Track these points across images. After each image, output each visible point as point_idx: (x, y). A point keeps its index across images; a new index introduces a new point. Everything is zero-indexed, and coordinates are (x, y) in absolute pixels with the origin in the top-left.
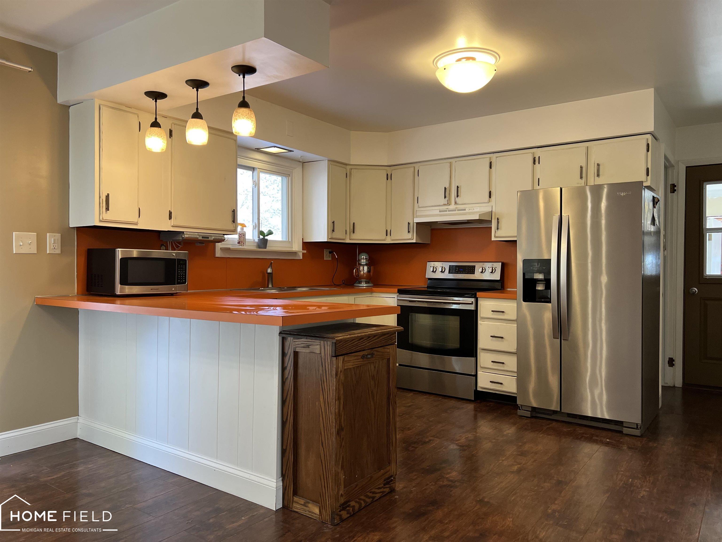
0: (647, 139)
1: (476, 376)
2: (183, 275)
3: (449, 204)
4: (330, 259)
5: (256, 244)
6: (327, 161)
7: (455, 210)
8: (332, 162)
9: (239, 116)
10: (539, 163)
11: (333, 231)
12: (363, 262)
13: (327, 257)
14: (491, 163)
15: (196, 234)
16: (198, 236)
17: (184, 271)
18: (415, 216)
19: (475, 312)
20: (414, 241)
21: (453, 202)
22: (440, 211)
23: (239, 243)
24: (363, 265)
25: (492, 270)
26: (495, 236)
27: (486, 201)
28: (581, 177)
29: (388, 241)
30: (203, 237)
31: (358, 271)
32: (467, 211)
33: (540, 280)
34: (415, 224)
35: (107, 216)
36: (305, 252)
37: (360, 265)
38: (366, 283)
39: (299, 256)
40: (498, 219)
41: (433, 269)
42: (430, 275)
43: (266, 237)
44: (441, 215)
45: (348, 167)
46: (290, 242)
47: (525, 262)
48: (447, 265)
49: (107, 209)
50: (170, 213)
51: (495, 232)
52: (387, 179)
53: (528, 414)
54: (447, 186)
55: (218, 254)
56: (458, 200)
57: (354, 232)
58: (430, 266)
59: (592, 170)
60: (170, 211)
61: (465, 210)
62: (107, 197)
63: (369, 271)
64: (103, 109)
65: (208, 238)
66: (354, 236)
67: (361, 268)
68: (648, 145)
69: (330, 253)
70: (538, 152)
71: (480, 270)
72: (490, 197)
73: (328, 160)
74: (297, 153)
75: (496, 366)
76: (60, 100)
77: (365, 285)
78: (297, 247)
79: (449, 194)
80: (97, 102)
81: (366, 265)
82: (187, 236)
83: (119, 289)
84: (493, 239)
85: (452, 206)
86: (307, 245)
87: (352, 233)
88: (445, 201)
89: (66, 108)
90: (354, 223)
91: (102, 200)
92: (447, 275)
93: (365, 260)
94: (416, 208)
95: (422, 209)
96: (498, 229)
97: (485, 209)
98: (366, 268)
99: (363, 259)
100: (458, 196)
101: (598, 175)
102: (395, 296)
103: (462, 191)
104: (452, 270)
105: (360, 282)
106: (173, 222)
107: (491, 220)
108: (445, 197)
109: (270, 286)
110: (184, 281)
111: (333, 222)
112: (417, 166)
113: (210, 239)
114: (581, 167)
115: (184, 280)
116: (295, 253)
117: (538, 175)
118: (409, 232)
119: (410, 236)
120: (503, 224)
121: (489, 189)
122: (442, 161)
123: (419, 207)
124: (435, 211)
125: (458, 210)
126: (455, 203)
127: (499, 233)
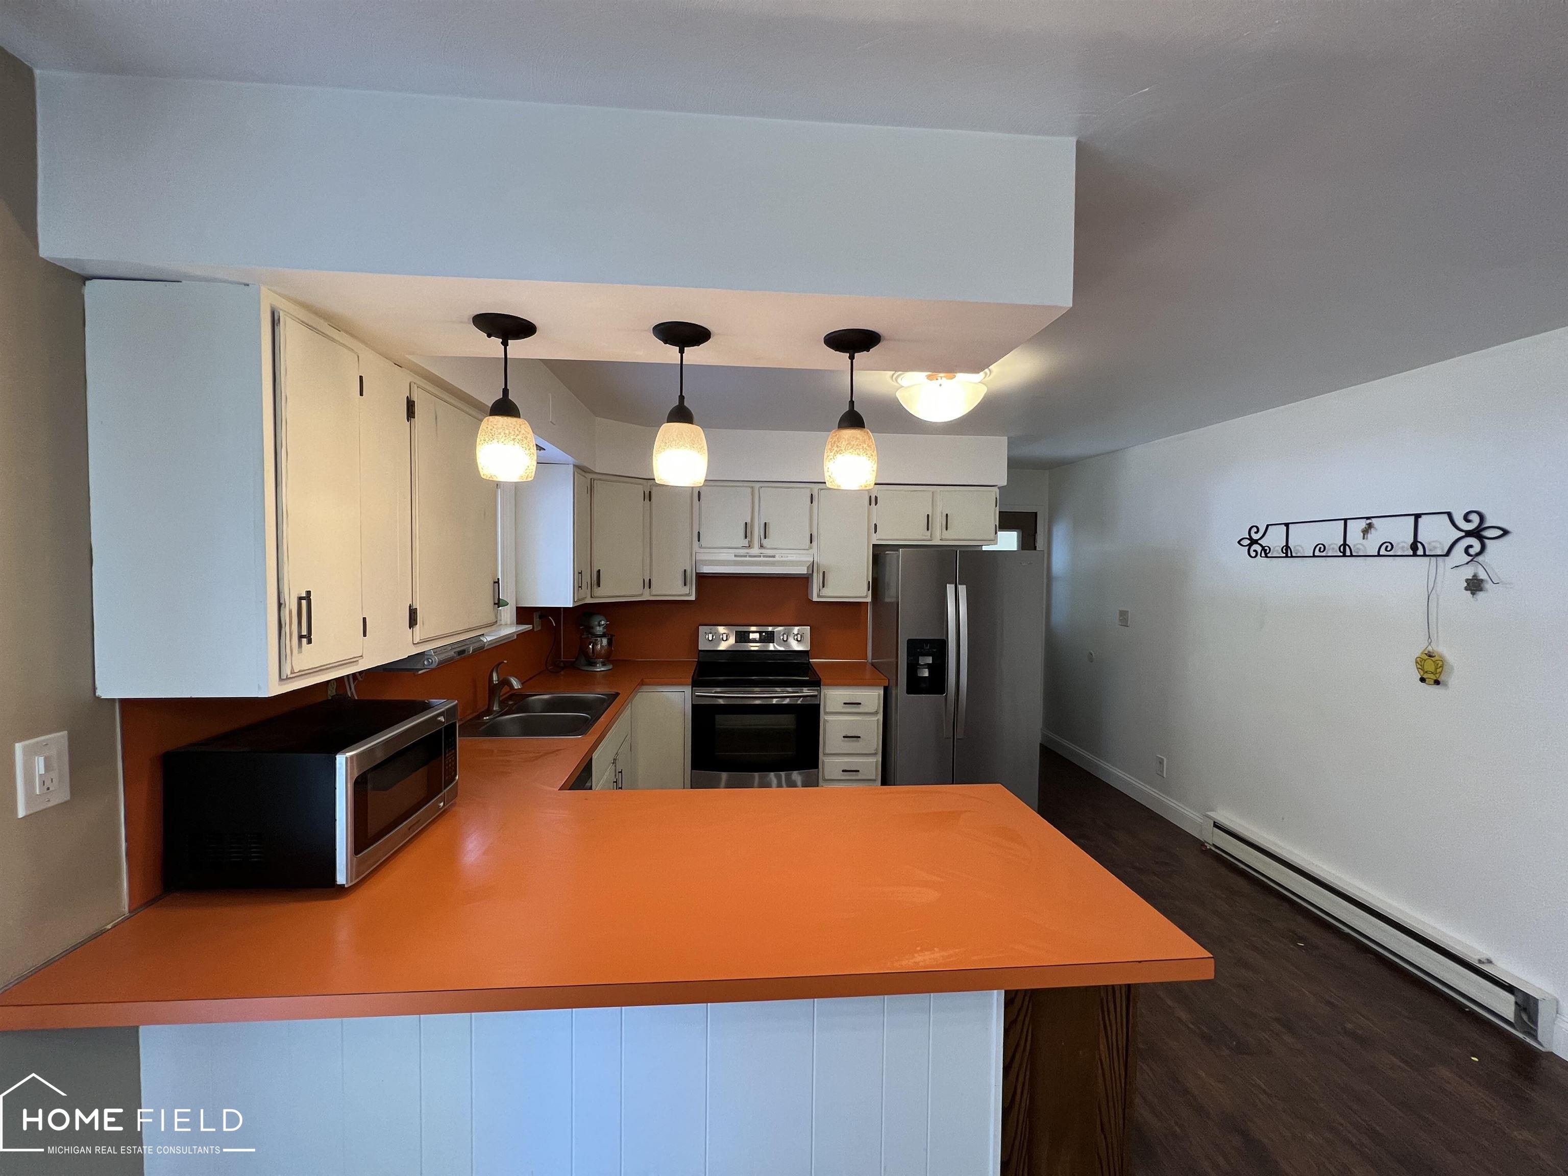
0: (996, 493)
3: (750, 546)
4: (541, 628)
6: (572, 466)
7: (760, 556)
8: (580, 469)
10: (875, 504)
11: (580, 587)
12: (599, 630)
13: (537, 625)
14: (811, 496)
18: (694, 561)
19: (816, 705)
20: (690, 598)
21: (757, 544)
22: (736, 556)
24: (600, 636)
26: (819, 596)
27: (807, 547)
28: (928, 529)
29: (644, 597)
31: (594, 645)
32: (777, 558)
33: (926, 665)
34: (694, 575)
37: (595, 635)
38: (604, 664)
39: (518, 640)
40: (823, 574)
41: (711, 637)
42: (703, 646)
44: (736, 563)
45: (590, 476)
47: (910, 642)
48: (731, 631)
49: (304, 635)
50: (413, 613)
51: (818, 590)
52: (645, 499)
54: (749, 521)
56: (765, 542)
57: (598, 587)
58: (709, 632)
59: (938, 522)
60: (410, 606)
61: (774, 557)
62: (309, 600)
63: (610, 645)
64: (291, 329)
66: (598, 592)
67: (596, 641)
68: (997, 500)
69: (540, 617)
70: (874, 490)
71: (783, 637)
72: (811, 542)
73: (574, 465)
76: (53, 250)
77: (603, 669)
79: (751, 532)
81: (603, 635)
83: (348, 868)
84: (813, 597)
85: (755, 550)
87: (595, 588)
88: (746, 543)
89: (68, 279)
90: (599, 571)
92: (731, 645)
94: (697, 550)
95: (709, 551)
96: (822, 585)
97: (804, 559)
98: (605, 641)
99: (600, 625)
100: (764, 537)
101: (946, 529)
103: (771, 530)
104: (740, 638)
105: (593, 664)
106: (419, 632)
107: (812, 574)
108: (746, 537)
109: (496, 708)
111: (581, 573)
114: (928, 516)
116: (517, 635)
117: (873, 520)
118: (685, 585)
119: (686, 590)
120: (831, 579)
121: (811, 531)
122: (741, 484)
123: (701, 547)
124: (728, 555)
125: (764, 556)
126: (762, 546)
127: (825, 592)
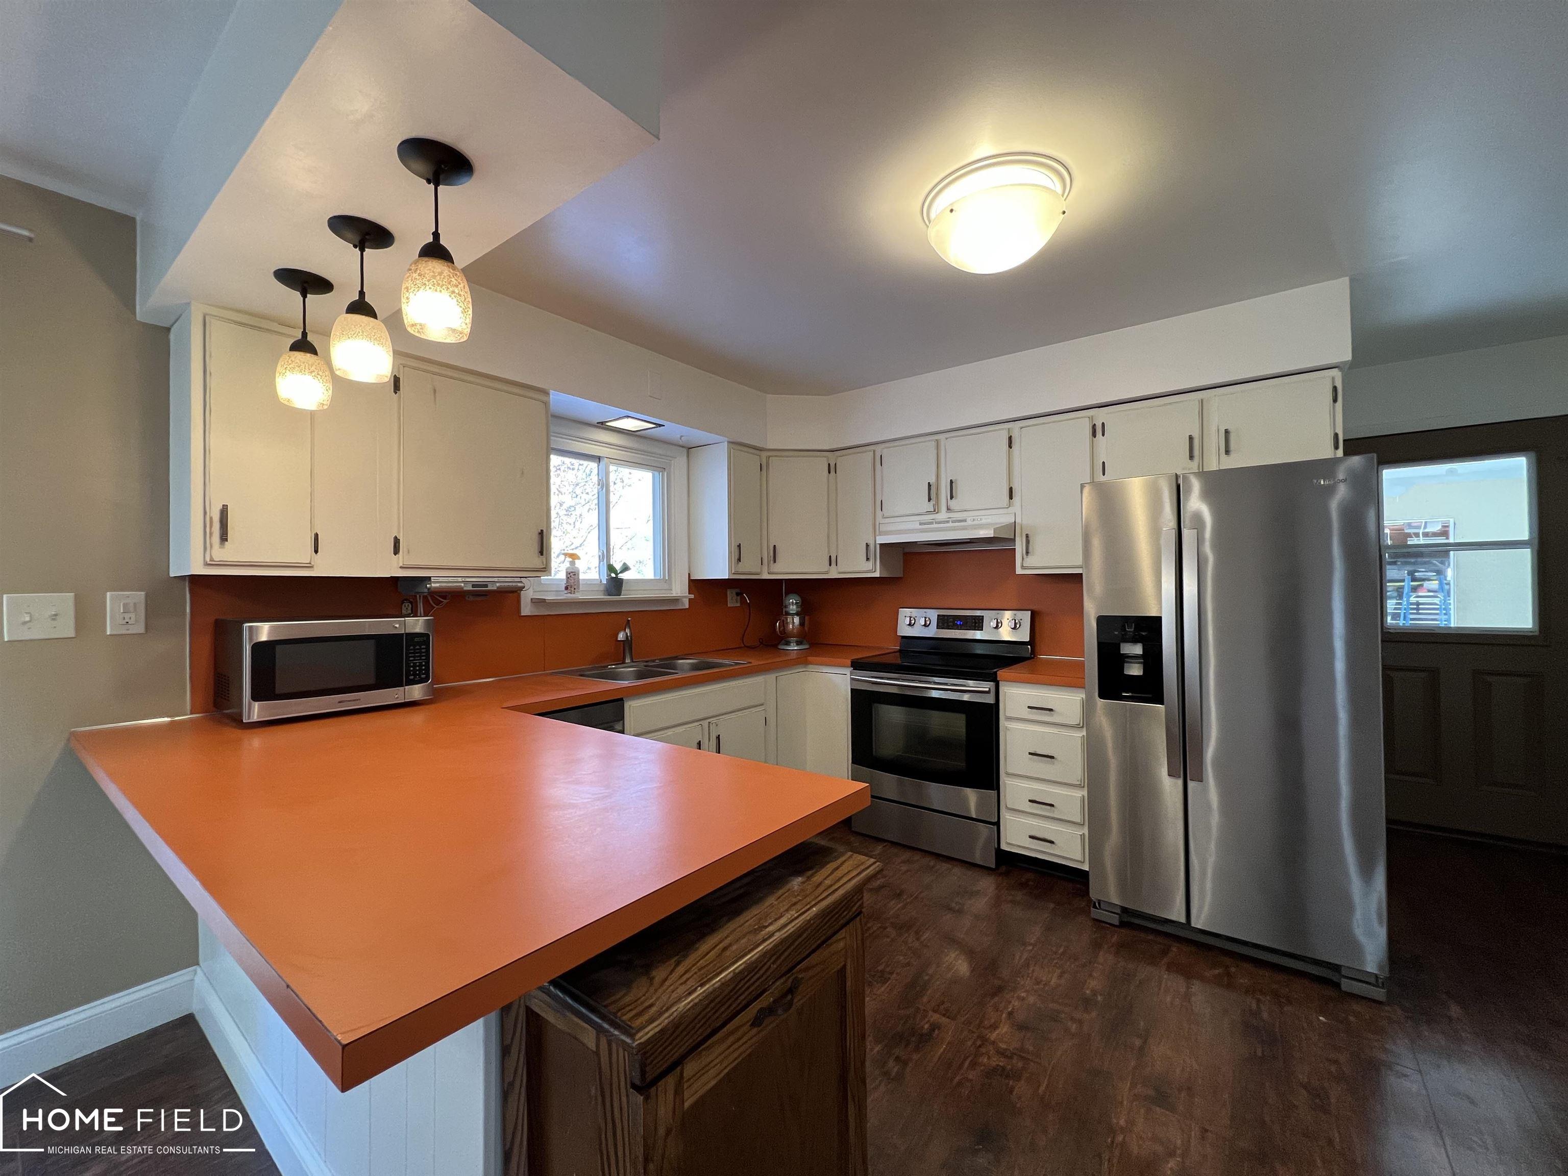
0: (1333, 379)
1: (998, 824)
2: (421, 665)
3: (936, 511)
4: (738, 605)
5: (602, 588)
6: (726, 443)
7: (948, 522)
8: (736, 445)
10: (1103, 435)
11: (739, 560)
12: (793, 609)
13: (732, 601)
14: (1010, 438)
15: (460, 580)
16: (463, 585)
17: (423, 656)
18: (877, 532)
19: (996, 707)
20: (878, 575)
21: (943, 508)
22: (921, 523)
23: (566, 588)
24: (793, 615)
25: (1015, 624)
26: (1023, 567)
27: (1005, 505)
28: (1191, 457)
29: (834, 574)
30: (473, 586)
31: (784, 624)
32: (969, 522)
34: (878, 547)
35: (219, 553)
36: (692, 596)
37: (788, 614)
38: (798, 643)
39: (683, 604)
40: (1027, 536)
41: (910, 620)
42: (904, 630)
43: (621, 576)
44: (922, 531)
45: (764, 455)
46: (667, 582)
48: (933, 615)
49: (224, 538)
50: (397, 542)
51: (1023, 559)
52: (829, 472)
53: (1115, 920)
54: (933, 480)
55: (526, 609)
56: (953, 504)
57: (775, 562)
58: (905, 614)
59: (1214, 442)
60: (396, 538)
61: (965, 521)
62: (224, 511)
63: (802, 624)
64: (210, 323)
65: (486, 586)
66: (775, 568)
67: (789, 619)
68: (1335, 389)
69: (737, 594)
70: (1101, 416)
71: (994, 624)
72: (1011, 497)
73: (729, 442)
74: (673, 430)
75: (1038, 810)
76: (141, 314)
77: (796, 648)
78: (679, 589)
79: (937, 494)
80: (198, 310)
81: (797, 614)
82: (437, 585)
83: (248, 710)
84: (1019, 571)
85: (943, 515)
86: (699, 586)
87: (772, 562)
88: (929, 506)
89: (163, 332)
90: (774, 547)
91: (211, 519)
92: (932, 631)
93: (795, 607)
94: (879, 519)
95: (892, 520)
96: (1027, 553)
97: (1004, 519)
98: (797, 620)
99: (792, 604)
100: (952, 497)
101: (1227, 452)
102: (848, 671)
103: (960, 489)
104: (944, 622)
105: (788, 643)
106: (401, 559)
107: (1013, 537)
108: (930, 500)
109: (628, 660)
110: (423, 676)
111: (739, 546)
112: (878, 449)
113: (490, 588)
114: (1191, 438)
115: (423, 674)
116: (676, 600)
117: (1102, 457)
118: (868, 559)
119: (870, 565)
120: (1038, 544)
121: (1010, 483)
122: (922, 439)
123: (884, 517)
124: (913, 523)
125: (953, 522)
126: (948, 509)
127: (1031, 561)
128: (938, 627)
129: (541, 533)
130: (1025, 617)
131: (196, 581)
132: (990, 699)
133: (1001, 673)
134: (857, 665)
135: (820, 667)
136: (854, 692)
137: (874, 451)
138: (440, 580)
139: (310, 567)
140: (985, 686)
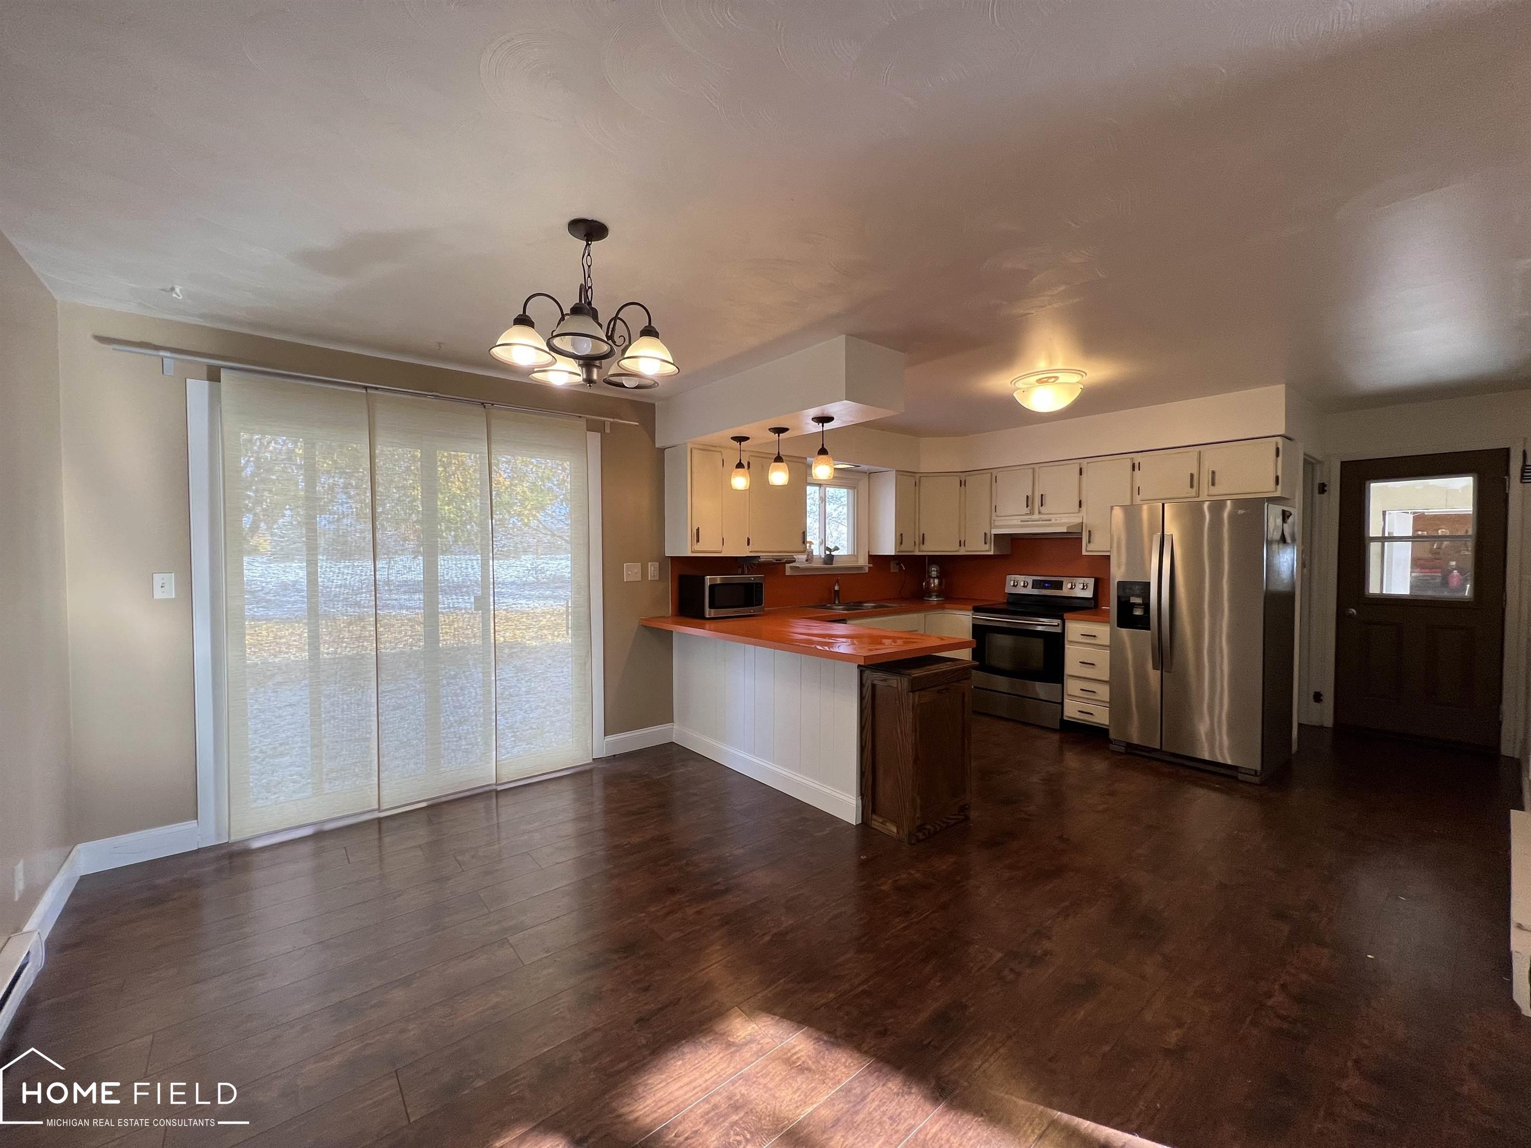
0: (1277, 443)
1: (1062, 704)
2: (760, 596)
3: (1032, 513)
4: (897, 571)
5: (822, 560)
7: (1040, 520)
8: (901, 472)
9: (819, 464)
10: (1139, 470)
11: (901, 543)
12: (934, 574)
13: (894, 568)
14: (1081, 469)
15: (770, 557)
16: (772, 560)
17: (760, 593)
18: (993, 525)
19: (1062, 635)
20: (992, 553)
21: (1036, 511)
22: (1022, 521)
23: (807, 561)
24: (934, 578)
25: (1084, 586)
26: (1087, 551)
27: (1076, 511)
28: (1192, 486)
29: (962, 552)
30: (776, 560)
31: (928, 584)
32: (1053, 521)
33: (1139, 604)
34: (993, 536)
35: (697, 547)
36: (871, 565)
37: (930, 577)
38: (937, 596)
39: (865, 570)
40: (1089, 531)
41: (1014, 583)
42: (1009, 589)
43: (833, 553)
44: (1022, 526)
45: (918, 476)
46: (855, 556)
47: (1120, 583)
48: (1030, 579)
49: (698, 541)
50: (749, 540)
51: (1087, 545)
52: (961, 486)
53: (1122, 750)
54: (1030, 494)
55: (788, 572)
56: (1043, 509)
57: (923, 544)
58: (1011, 580)
59: (1206, 478)
60: (748, 538)
61: (1050, 520)
62: (698, 530)
63: (940, 584)
64: (694, 451)
65: (781, 560)
66: (923, 548)
67: (932, 581)
68: (1278, 449)
69: (897, 564)
70: (1138, 458)
71: (1069, 586)
72: (1080, 506)
73: (896, 471)
74: (864, 467)
75: (1085, 695)
76: (658, 445)
78: (863, 561)
79: (1032, 503)
80: (689, 446)
81: (937, 577)
82: (763, 560)
83: (708, 612)
84: (1084, 553)
85: (1036, 516)
86: (873, 559)
87: (921, 545)
88: (1027, 511)
89: (663, 450)
90: (923, 534)
91: (694, 533)
92: (1029, 591)
93: (935, 573)
94: (994, 517)
95: (1001, 520)
96: (1089, 542)
97: (1075, 520)
98: (936, 581)
99: (934, 571)
100: (1042, 505)
101: (1213, 484)
102: (970, 613)
103: (1047, 500)
104: (1036, 585)
105: (930, 596)
106: (751, 548)
107: (1081, 531)
108: (1027, 506)
109: (837, 602)
110: (760, 601)
111: (902, 535)
112: (994, 471)
114: (1192, 475)
116: (861, 568)
117: (1138, 483)
118: (985, 543)
119: (987, 547)
120: (1096, 537)
121: (1079, 498)
122: (1024, 467)
123: (997, 516)
124: (1016, 521)
125: (1042, 521)
126: (1039, 513)
127: (1091, 547)
128: (1033, 588)
129: (804, 533)
130: (1091, 582)
131: (672, 557)
132: (1058, 630)
133: (1066, 615)
134: (976, 610)
135: (951, 611)
136: (974, 625)
137: (991, 473)
138: (764, 556)
139: (720, 552)
140: (1056, 622)
